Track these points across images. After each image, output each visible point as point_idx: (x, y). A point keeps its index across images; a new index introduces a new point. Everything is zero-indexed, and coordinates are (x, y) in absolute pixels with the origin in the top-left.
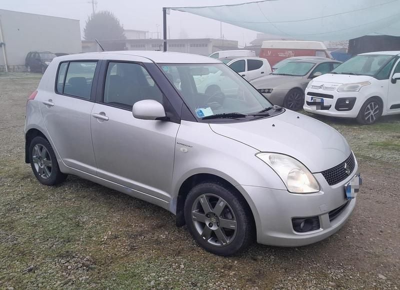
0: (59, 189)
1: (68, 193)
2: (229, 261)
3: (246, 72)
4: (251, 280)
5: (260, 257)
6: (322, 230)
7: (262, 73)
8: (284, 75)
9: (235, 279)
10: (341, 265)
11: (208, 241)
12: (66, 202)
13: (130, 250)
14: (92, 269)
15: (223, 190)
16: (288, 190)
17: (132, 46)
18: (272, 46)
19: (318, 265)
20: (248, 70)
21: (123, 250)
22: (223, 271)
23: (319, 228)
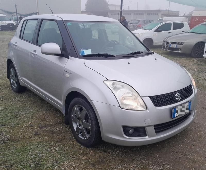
0: (20, 95)
1: (23, 97)
2: (87, 150)
3: (172, 31)
4: (92, 164)
5: (109, 151)
6: (148, 137)
7: (183, 31)
8: (195, 33)
9: (83, 162)
10: (163, 164)
11: (79, 135)
12: (19, 103)
13: (34, 135)
14: (5, 143)
15: (85, 103)
16: (120, 107)
17: (111, 15)
18: (199, 14)
19: (147, 161)
20: (173, 30)
21: (30, 134)
22: (80, 155)
23: (145, 135)
